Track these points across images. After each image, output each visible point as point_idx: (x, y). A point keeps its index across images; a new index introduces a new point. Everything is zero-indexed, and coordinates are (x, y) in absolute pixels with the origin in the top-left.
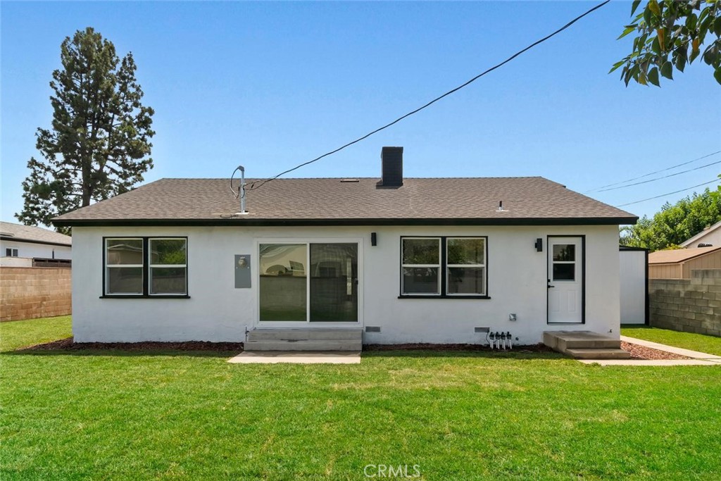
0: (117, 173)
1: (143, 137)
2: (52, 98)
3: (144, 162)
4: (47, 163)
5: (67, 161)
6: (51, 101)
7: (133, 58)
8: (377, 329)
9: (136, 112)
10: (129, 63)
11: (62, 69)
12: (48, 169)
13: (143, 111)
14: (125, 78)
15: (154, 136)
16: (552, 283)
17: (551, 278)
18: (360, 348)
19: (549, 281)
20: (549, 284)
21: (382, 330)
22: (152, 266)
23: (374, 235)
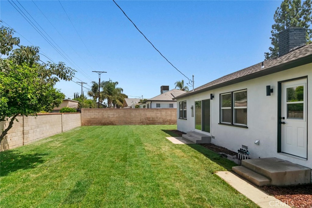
16: (286, 120)
17: (286, 116)
18: (195, 142)
19: (284, 118)
20: (282, 121)
21: (215, 138)
22: (184, 110)
23: (211, 95)
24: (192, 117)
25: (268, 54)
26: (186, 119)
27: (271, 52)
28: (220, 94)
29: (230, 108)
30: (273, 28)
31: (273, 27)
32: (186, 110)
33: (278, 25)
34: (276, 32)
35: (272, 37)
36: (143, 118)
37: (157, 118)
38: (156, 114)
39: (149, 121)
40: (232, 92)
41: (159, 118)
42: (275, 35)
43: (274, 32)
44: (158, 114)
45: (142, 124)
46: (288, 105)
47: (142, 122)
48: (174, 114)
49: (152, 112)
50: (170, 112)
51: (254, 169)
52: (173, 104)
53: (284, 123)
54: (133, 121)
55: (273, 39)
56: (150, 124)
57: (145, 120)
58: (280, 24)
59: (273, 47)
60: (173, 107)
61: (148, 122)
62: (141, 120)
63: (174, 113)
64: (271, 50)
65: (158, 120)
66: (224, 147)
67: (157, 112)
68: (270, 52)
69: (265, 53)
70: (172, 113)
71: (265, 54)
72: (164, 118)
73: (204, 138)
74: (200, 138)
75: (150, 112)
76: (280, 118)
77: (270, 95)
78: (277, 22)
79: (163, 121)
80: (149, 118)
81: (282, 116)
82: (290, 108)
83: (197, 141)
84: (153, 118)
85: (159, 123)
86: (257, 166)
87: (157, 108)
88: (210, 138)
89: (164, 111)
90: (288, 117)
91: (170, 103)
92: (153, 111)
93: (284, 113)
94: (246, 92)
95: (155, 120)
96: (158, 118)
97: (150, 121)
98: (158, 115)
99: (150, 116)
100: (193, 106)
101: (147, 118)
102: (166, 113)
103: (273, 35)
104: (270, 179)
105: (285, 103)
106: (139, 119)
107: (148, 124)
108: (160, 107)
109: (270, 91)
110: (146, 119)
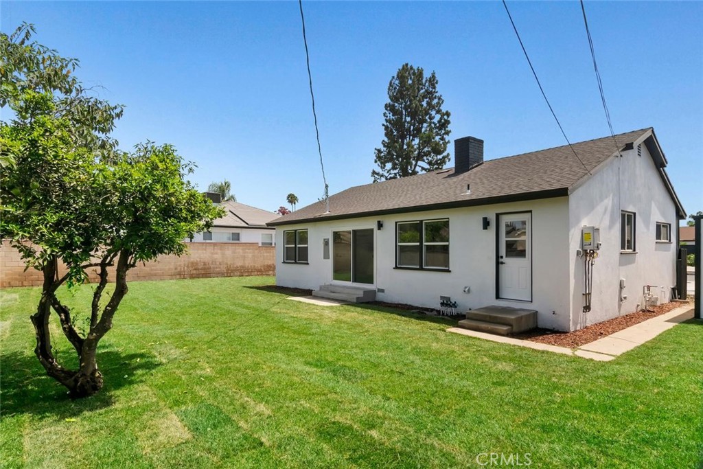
0: (425, 170)
1: (443, 137)
2: (383, 125)
3: (444, 157)
4: (381, 172)
5: (394, 168)
6: (384, 127)
7: (436, 75)
8: (382, 291)
9: (438, 117)
10: (433, 81)
11: (389, 101)
12: (382, 176)
13: (442, 116)
14: (430, 94)
15: (450, 134)
16: (505, 260)
17: (504, 255)
18: (355, 301)
19: (502, 257)
20: (501, 260)
21: (385, 291)
22: (298, 246)
23: (379, 222)
24: (324, 258)
25: (379, 151)
26: (308, 264)
27: (385, 149)
28: (396, 223)
29: (418, 244)
30: (386, 109)
31: (386, 106)
32: (307, 247)
33: (394, 105)
34: (390, 116)
35: (385, 124)
36: (182, 264)
37: (214, 262)
38: (212, 254)
39: (195, 269)
40: (421, 221)
41: (218, 263)
42: (390, 122)
43: (388, 115)
44: (216, 253)
45: (178, 277)
46: (507, 241)
47: (180, 274)
48: (250, 255)
49: (203, 249)
50: (241, 251)
51: (488, 319)
52: (239, 234)
53: (502, 263)
54: (156, 270)
55: (387, 128)
56: (198, 276)
57: (186, 268)
58: (396, 104)
59: (386, 140)
60: (238, 240)
61: (194, 272)
62: (176, 269)
63: (250, 253)
64: (385, 146)
65: (217, 268)
66: (405, 303)
67: (214, 249)
68: (383, 149)
69: (376, 149)
70: (245, 253)
71: (376, 151)
72: (229, 263)
73: (366, 292)
74: (361, 294)
75: (198, 249)
76: (498, 257)
77: (486, 229)
78: (392, 100)
79: (228, 270)
80: (197, 264)
81: (500, 255)
82: (510, 245)
83: (357, 298)
84: (205, 264)
85: (219, 273)
86: (491, 315)
87: (204, 241)
88: (374, 292)
89: (230, 247)
90: (507, 256)
91: (233, 232)
92: (204, 247)
93: (503, 251)
94: (448, 221)
95: (210, 268)
96: (216, 264)
97: (198, 269)
98: (216, 256)
99: (199, 260)
100: (328, 239)
101: (192, 263)
102: (234, 252)
103: (387, 121)
104: (511, 325)
105: (503, 239)
106: (172, 267)
107: (192, 277)
108: (211, 239)
109: (486, 224)
110: (188, 267)
